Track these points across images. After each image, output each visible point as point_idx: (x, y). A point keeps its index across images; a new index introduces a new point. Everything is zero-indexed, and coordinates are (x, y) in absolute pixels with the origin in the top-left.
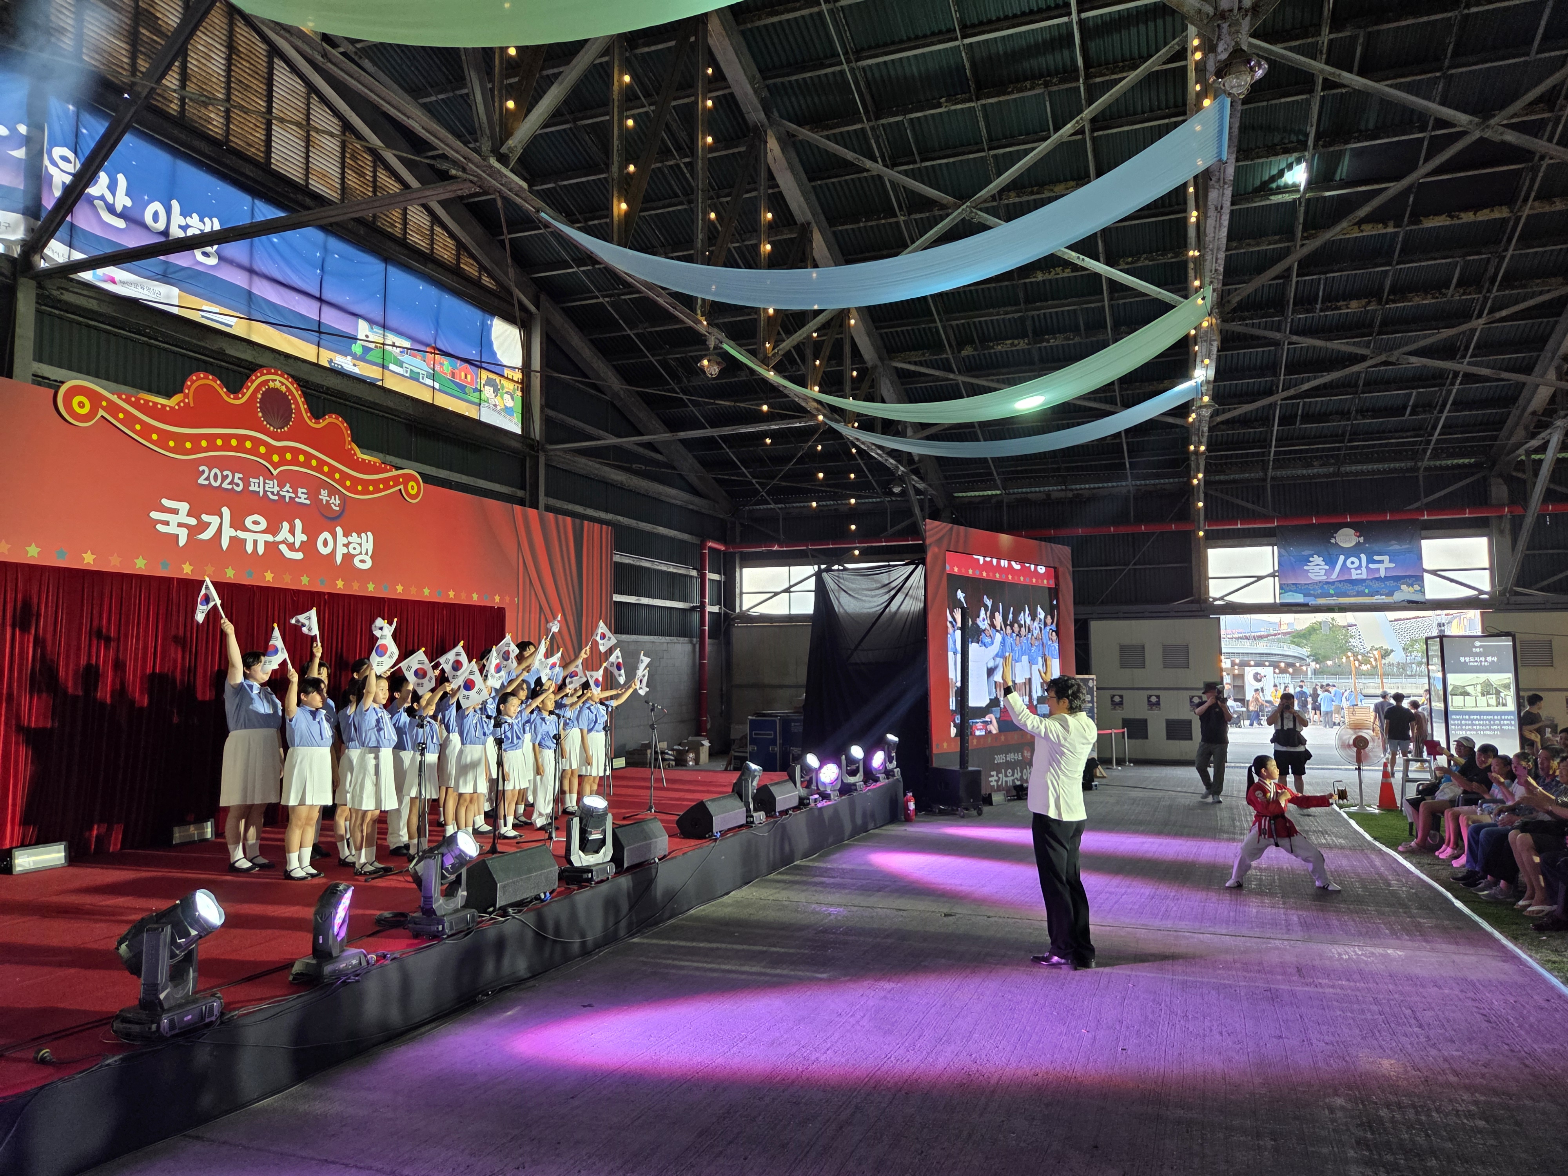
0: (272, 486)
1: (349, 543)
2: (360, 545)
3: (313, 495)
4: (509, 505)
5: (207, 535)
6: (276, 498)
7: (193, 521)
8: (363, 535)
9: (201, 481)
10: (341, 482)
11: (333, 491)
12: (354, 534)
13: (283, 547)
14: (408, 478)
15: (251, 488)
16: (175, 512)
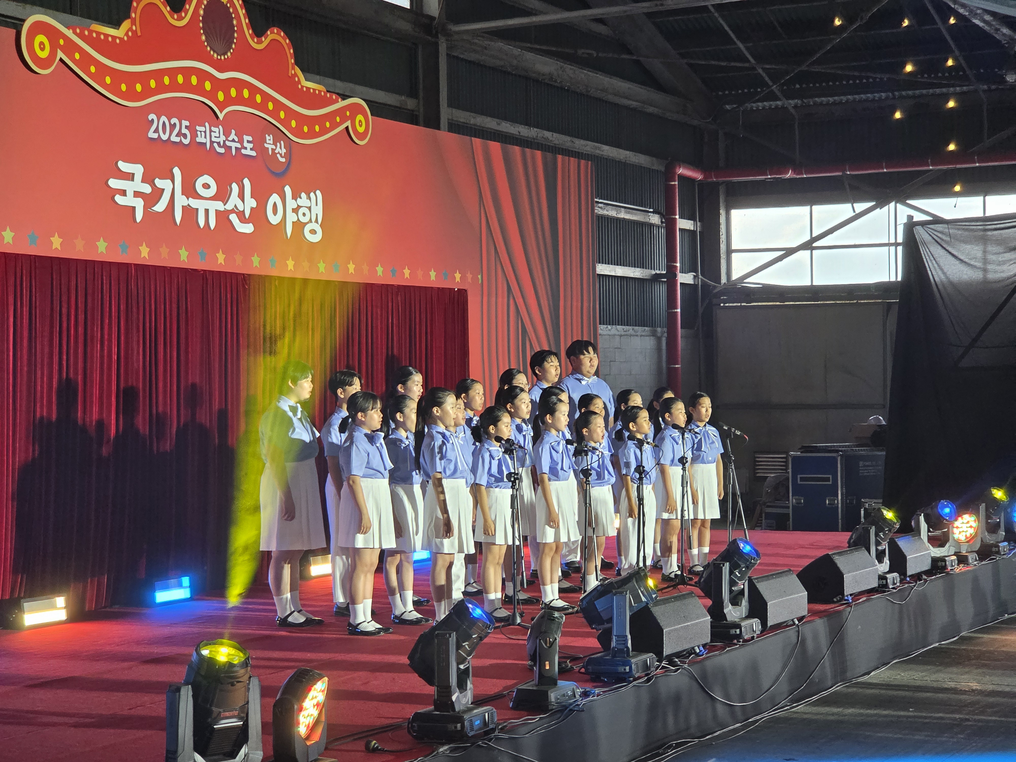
0: (218, 135)
1: (299, 207)
2: (310, 208)
3: (259, 145)
4: (468, 138)
5: (160, 207)
6: (222, 150)
7: (147, 189)
8: (312, 195)
9: (151, 134)
10: (286, 123)
11: (279, 136)
12: (303, 195)
13: (233, 218)
14: (355, 109)
15: (199, 140)
16: (130, 177)
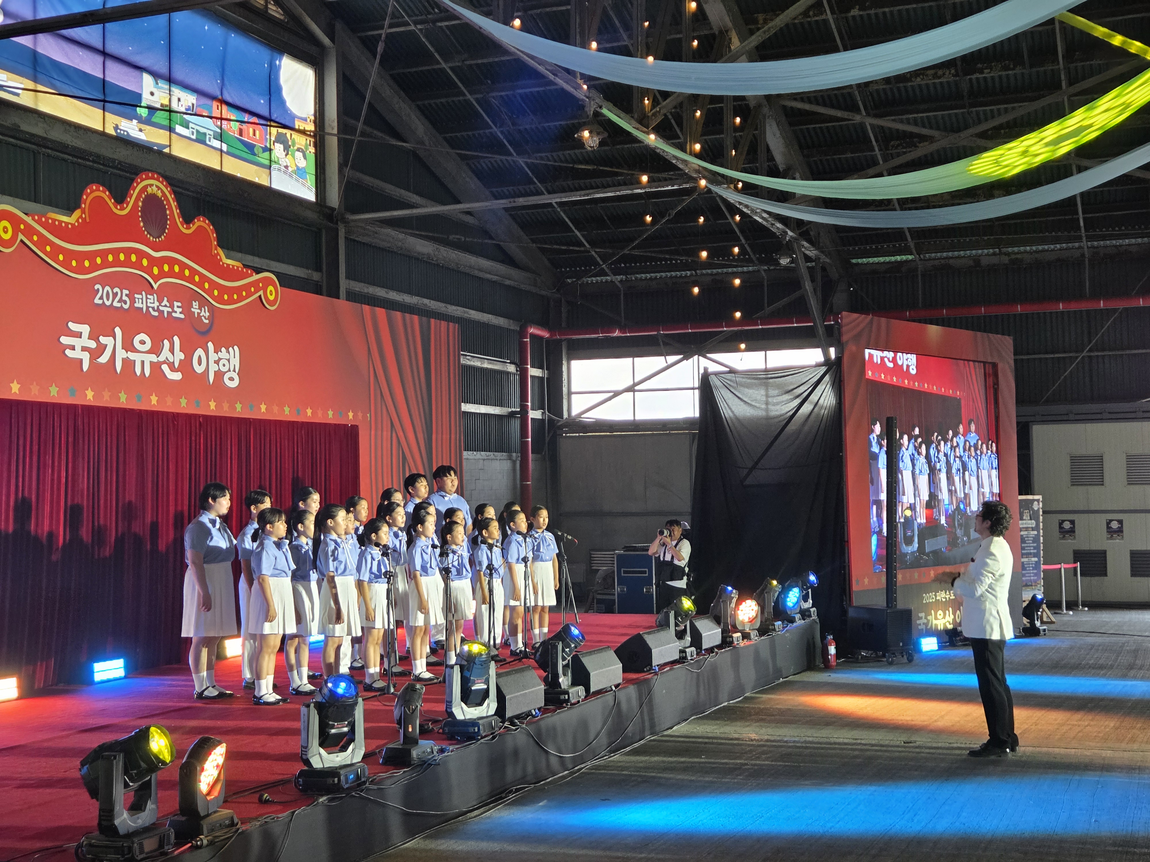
0: (152, 301)
1: (220, 359)
2: (229, 360)
3: (187, 309)
4: (359, 305)
5: (104, 359)
6: (156, 314)
7: (93, 344)
8: (231, 349)
9: (97, 301)
10: (209, 292)
11: (203, 303)
12: (223, 349)
13: (165, 368)
14: (267, 282)
15: (136, 305)
16: (79, 335)
